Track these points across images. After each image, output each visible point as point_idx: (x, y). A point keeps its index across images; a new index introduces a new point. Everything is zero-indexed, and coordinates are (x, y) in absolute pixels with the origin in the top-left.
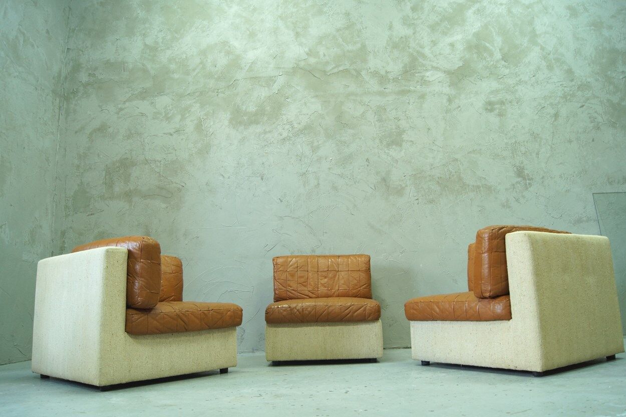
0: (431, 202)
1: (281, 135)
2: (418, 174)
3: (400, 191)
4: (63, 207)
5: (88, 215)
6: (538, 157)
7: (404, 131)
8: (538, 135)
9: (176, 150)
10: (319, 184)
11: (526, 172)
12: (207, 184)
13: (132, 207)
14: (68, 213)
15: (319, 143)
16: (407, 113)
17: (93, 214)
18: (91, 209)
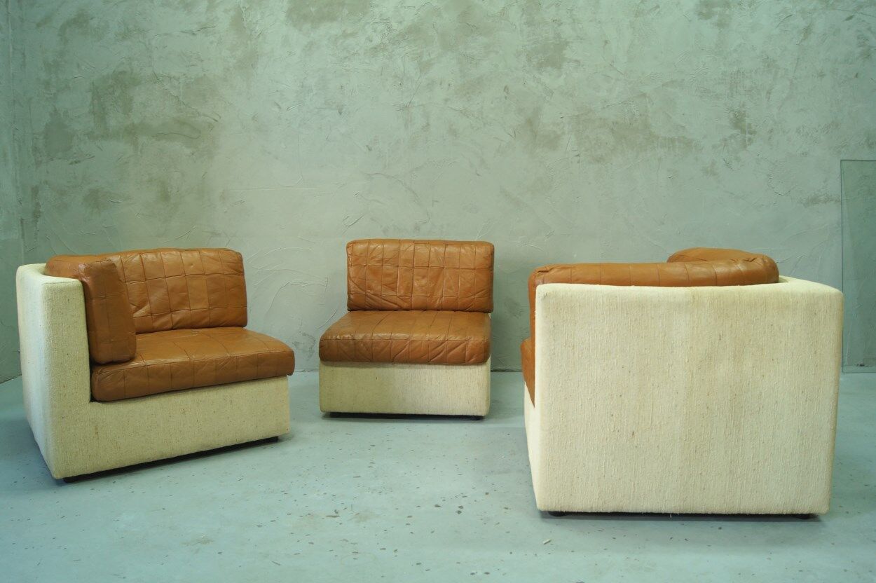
0: (599, 160)
1: (371, 41)
2: (582, 114)
3: (552, 142)
4: (31, 150)
5: (71, 164)
6: (769, 98)
7: (567, 43)
8: (774, 61)
9: (202, 61)
10: (428, 124)
11: (747, 120)
12: (253, 118)
13: (139, 153)
14: (40, 159)
15: (433, 56)
16: (574, 13)
17: (79, 162)
18: (75, 153)
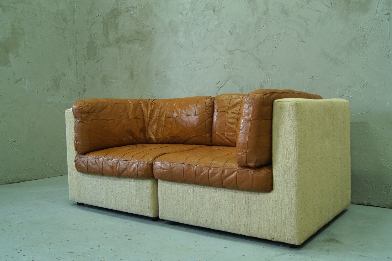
4: (82, 57)
5: (96, 62)
12: (170, 24)
13: (121, 52)
14: (85, 61)
17: (99, 61)
18: (97, 56)
